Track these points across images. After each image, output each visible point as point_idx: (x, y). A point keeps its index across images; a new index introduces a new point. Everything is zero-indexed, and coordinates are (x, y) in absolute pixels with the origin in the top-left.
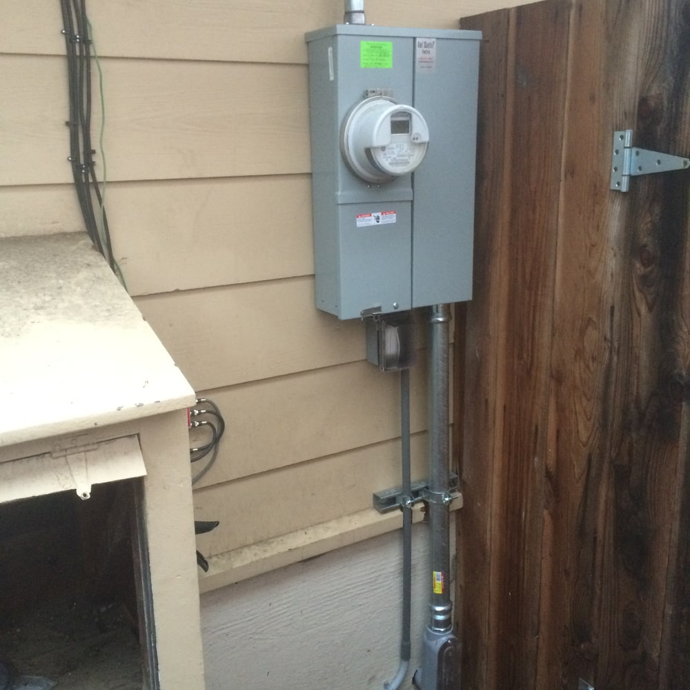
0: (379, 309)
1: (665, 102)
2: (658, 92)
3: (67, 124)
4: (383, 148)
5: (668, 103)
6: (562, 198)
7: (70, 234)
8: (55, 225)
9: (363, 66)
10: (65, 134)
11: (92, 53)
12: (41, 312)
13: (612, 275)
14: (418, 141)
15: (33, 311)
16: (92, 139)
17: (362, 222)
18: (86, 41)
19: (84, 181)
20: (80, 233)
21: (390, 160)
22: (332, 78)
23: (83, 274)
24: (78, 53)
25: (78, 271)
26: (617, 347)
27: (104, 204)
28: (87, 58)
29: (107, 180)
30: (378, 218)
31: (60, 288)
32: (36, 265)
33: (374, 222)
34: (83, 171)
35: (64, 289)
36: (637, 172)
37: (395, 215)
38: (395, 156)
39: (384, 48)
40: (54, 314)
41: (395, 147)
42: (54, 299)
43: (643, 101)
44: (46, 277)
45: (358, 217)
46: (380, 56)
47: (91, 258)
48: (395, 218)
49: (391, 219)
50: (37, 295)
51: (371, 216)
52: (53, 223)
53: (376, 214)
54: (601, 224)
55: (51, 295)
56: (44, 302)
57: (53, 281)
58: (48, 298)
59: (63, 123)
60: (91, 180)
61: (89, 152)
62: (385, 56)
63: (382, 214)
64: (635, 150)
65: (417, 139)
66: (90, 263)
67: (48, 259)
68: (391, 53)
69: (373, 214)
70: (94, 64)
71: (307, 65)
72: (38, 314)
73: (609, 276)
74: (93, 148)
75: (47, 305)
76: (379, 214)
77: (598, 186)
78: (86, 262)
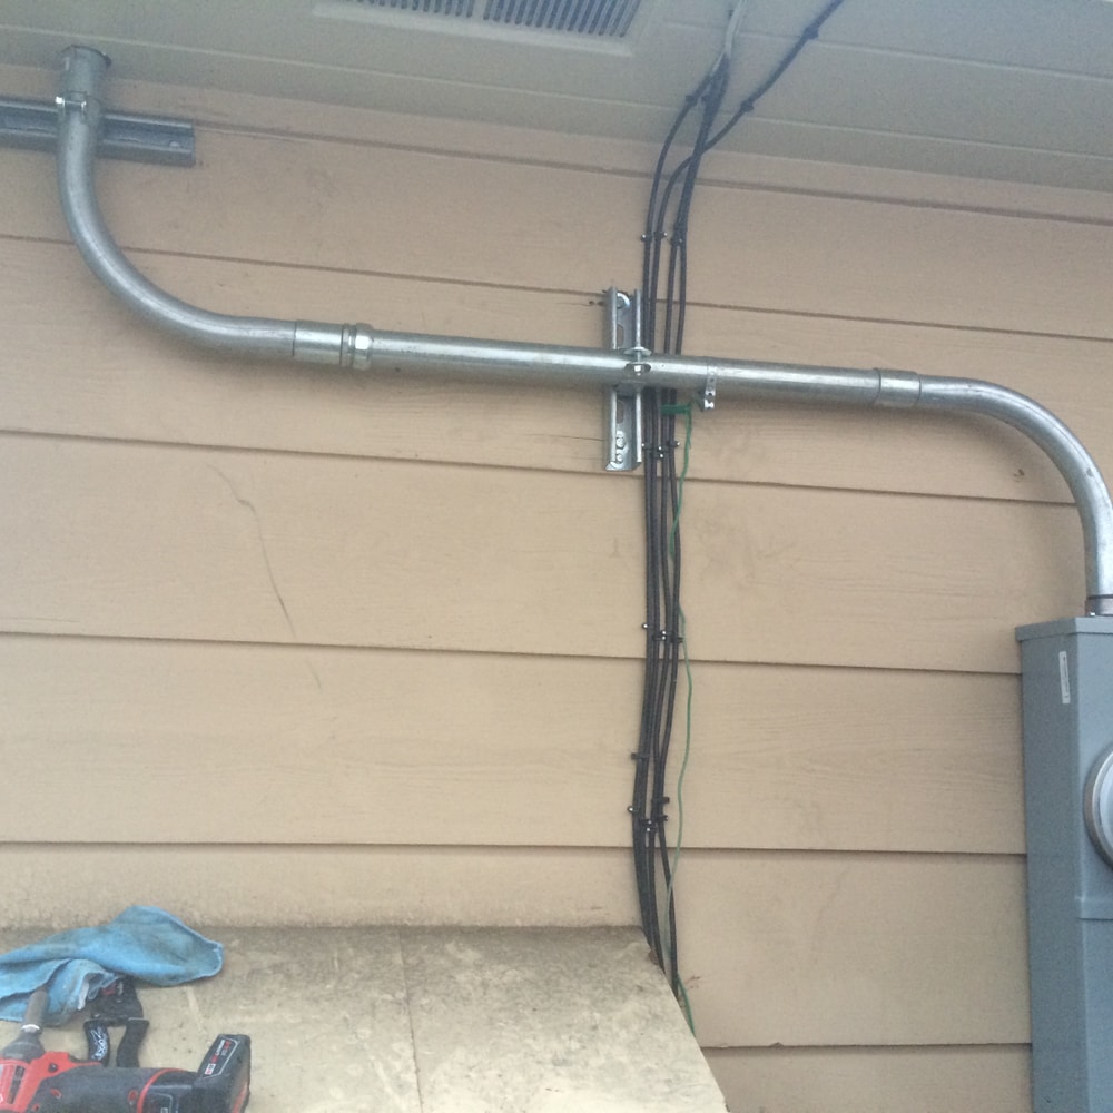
3: (634, 756)
7: (617, 928)
8: (596, 912)
10: (628, 772)
11: (681, 656)
12: (562, 1070)
15: (551, 1067)
16: (666, 781)
18: (675, 639)
19: (647, 845)
20: (631, 928)
22: (1066, 700)
23: (633, 1006)
24: (661, 656)
25: (625, 998)
27: (675, 883)
28: (673, 662)
29: (682, 845)
31: (595, 1028)
32: (563, 980)
34: (648, 830)
35: (600, 1030)
40: (583, 1078)
42: (584, 1048)
44: (574, 1004)
47: (646, 975)
50: (558, 1036)
52: (593, 908)
55: (580, 1041)
56: (569, 1052)
57: (586, 1014)
58: (575, 1045)
59: (628, 754)
60: (657, 844)
61: (660, 801)
66: (644, 986)
67: (580, 971)
70: (682, 670)
71: (1019, 676)
72: (558, 1075)
74: (666, 795)
75: (573, 1058)
78: (637, 982)
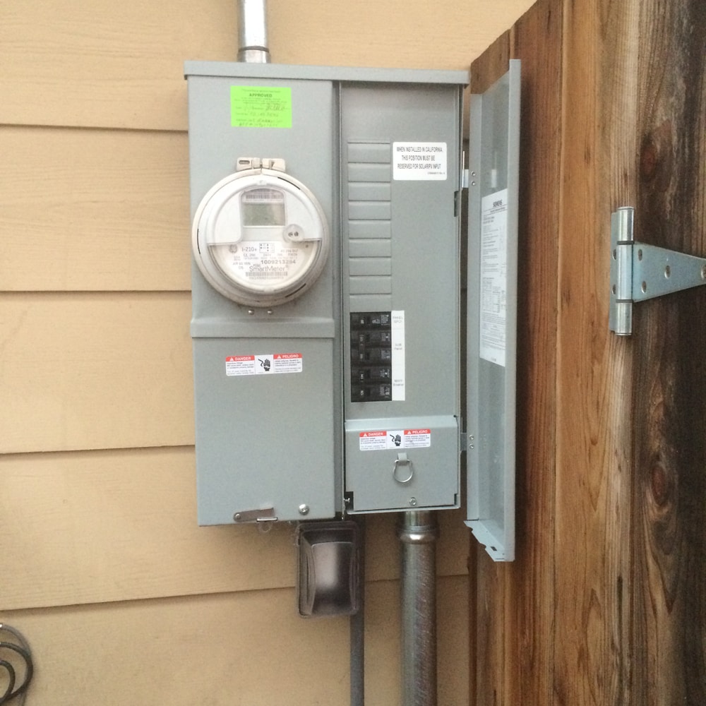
0: (270, 512)
1: (675, 138)
2: (664, 119)
4: (232, 248)
5: (679, 137)
6: (559, 345)
9: (234, 123)
13: (617, 508)
14: (300, 238)
17: (234, 369)
21: (247, 269)
26: (628, 670)
30: (267, 363)
33: (259, 370)
36: (641, 295)
37: (300, 360)
38: (258, 262)
39: (275, 95)
41: (258, 248)
43: (646, 143)
45: (228, 360)
46: (268, 108)
48: (300, 365)
49: (294, 365)
51: (253, 359)
53: (264, 358)
54: (601, 400)
62: (277, 109)
63: (275, 357)
64: (638, 247)
65: (297, 234)
68: (289, 105)
69: (257, 357)
73: (614, 509)
76: (270, 357)
77: (596, 323)
